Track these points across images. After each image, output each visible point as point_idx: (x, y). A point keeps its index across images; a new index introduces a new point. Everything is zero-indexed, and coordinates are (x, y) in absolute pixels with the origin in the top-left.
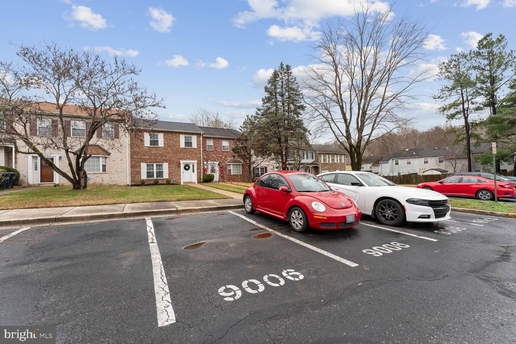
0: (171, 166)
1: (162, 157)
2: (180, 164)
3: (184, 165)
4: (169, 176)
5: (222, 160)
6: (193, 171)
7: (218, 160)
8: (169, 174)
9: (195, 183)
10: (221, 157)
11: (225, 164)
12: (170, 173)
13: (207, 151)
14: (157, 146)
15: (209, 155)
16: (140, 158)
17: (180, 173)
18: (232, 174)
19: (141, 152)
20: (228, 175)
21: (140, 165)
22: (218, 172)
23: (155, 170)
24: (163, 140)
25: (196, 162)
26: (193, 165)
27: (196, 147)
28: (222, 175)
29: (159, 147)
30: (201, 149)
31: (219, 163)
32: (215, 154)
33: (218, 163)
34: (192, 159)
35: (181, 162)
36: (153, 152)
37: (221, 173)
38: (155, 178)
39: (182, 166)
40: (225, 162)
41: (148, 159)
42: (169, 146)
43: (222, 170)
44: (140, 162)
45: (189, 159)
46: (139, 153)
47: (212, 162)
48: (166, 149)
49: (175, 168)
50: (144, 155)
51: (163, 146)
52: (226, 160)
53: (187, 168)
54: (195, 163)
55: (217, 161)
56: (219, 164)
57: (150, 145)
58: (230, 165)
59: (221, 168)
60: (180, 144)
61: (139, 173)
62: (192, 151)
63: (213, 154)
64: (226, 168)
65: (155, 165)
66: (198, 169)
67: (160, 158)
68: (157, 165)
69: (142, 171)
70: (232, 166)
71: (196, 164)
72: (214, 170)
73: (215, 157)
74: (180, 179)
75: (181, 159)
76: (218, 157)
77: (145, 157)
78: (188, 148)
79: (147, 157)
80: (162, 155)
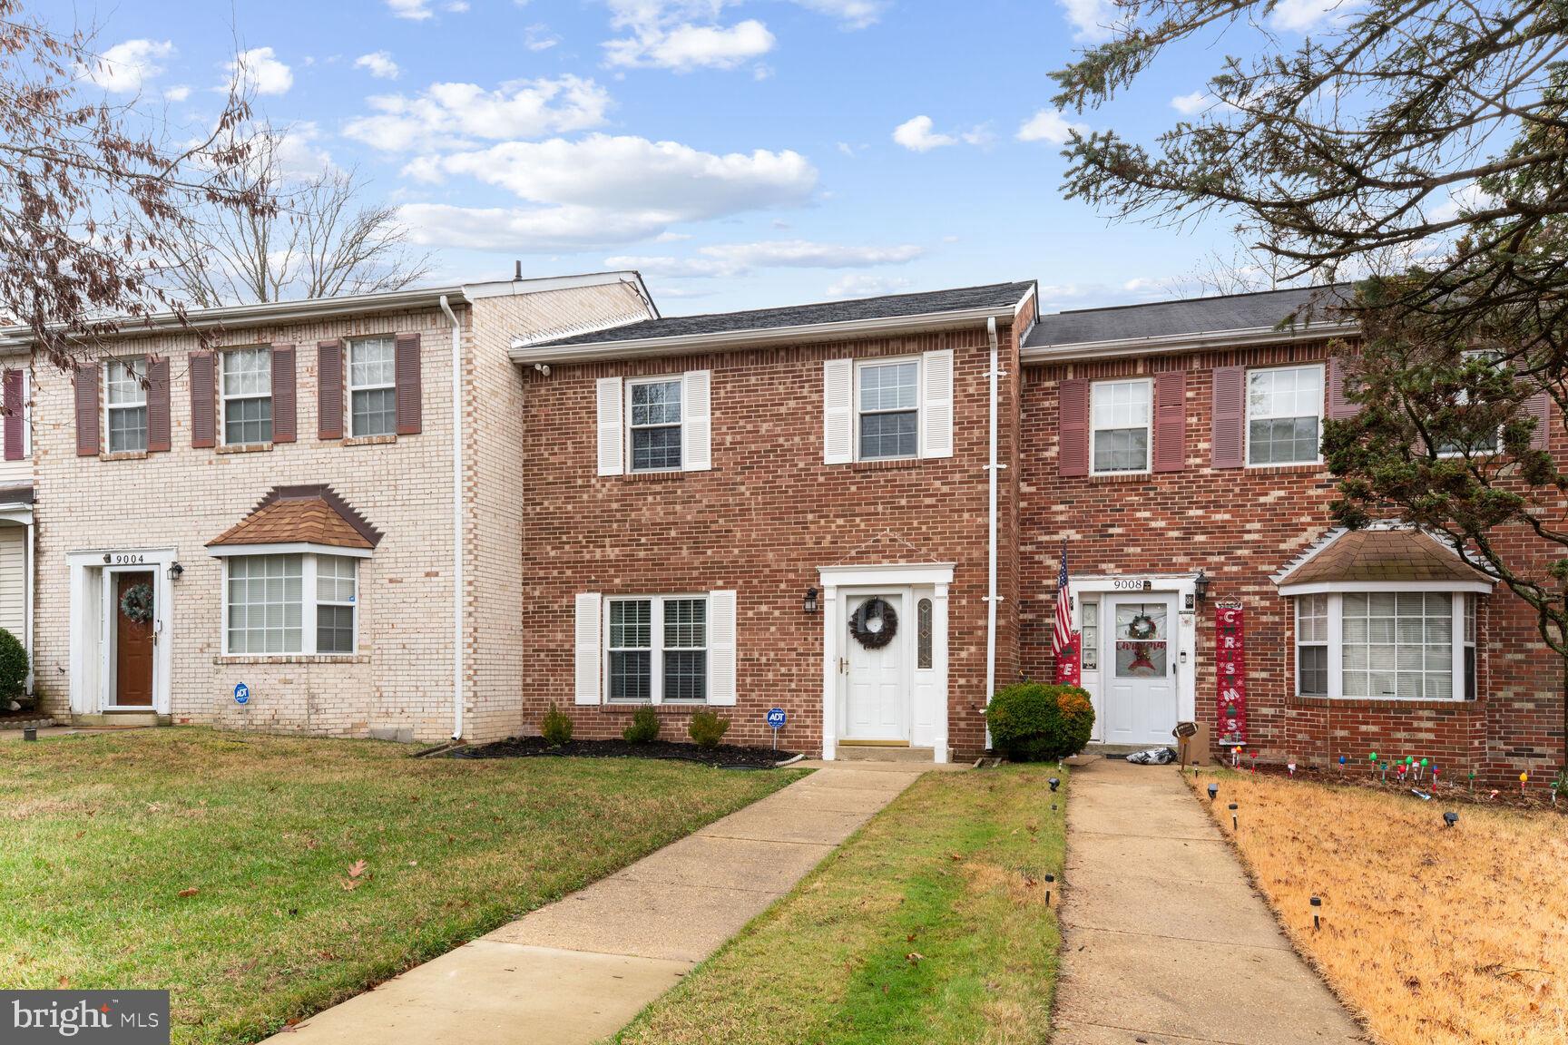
0: (760, 617)
1: (697, 549)
2: (814, 594)
3: (856, 605)
4: (741, 686)
5: (1237, 561)
6: (925, 659)
7: (1198, 556)
8: (741, 674)
9: (928, 754)
10: (1222, 527)
11: (1264, 595)
12: (749, 669)
13: (1094, 485)
14: (673, 470)
15: (1103, 519)
16: (573, 557)
17: (819, 665)
18: (1335, 691)
19: (578, 518)
20: (1296, 704)
21: (570, 611)
22: (1188, 673)
23: (657, 647)
24: (707, 419)
25: (941, 576)
26: (925, 608)
27: (947, 452)
28: (1230, 695)
29: (681, 478)
30: (993, 466)
31: (1203, 584)
32: (1164, 506)
33: (1187, 585)
34: (910, 556)
35: (830, 578)
36: (646, 515)
37: (1221, 675)
38: (656, 697)
39: (836, 615)
40: (1264, 578)
41: (616, 564)
42: (747, 465)
43: (1237, 656)
44: (569, 589)
45: (889, 554)
46: (568, 526)
47: (1134, 581)
48: (729, 487)
49: (781, 630)
50: (595, 540)
51: (707, 465)
52: (1286, 558)
53: (875, 626)
54: (931, 586)
55: (1182, 570)
56: (1201, 601)
57: (636, 465)
58: (1323, 598)
59: (1223, 629)
60: (820, 437)
61: (563, 661)
62: (916, 490)
63: (1145, 506)
64: (1274, 638)
65: (657, 605)
66: (963, 633)
67: (685, 552)
68: (669, 606)
69: (580, 649)
70: (1334, 610)
71: (942, 592)
72: (1153, 655)
73: (1160, 533)
74: (817, 715)
75: (830, 557)
76: (1187, 535)
77: (598, 554)
78: (880, 468)
79: (612, 553)
80: (698, 535)
